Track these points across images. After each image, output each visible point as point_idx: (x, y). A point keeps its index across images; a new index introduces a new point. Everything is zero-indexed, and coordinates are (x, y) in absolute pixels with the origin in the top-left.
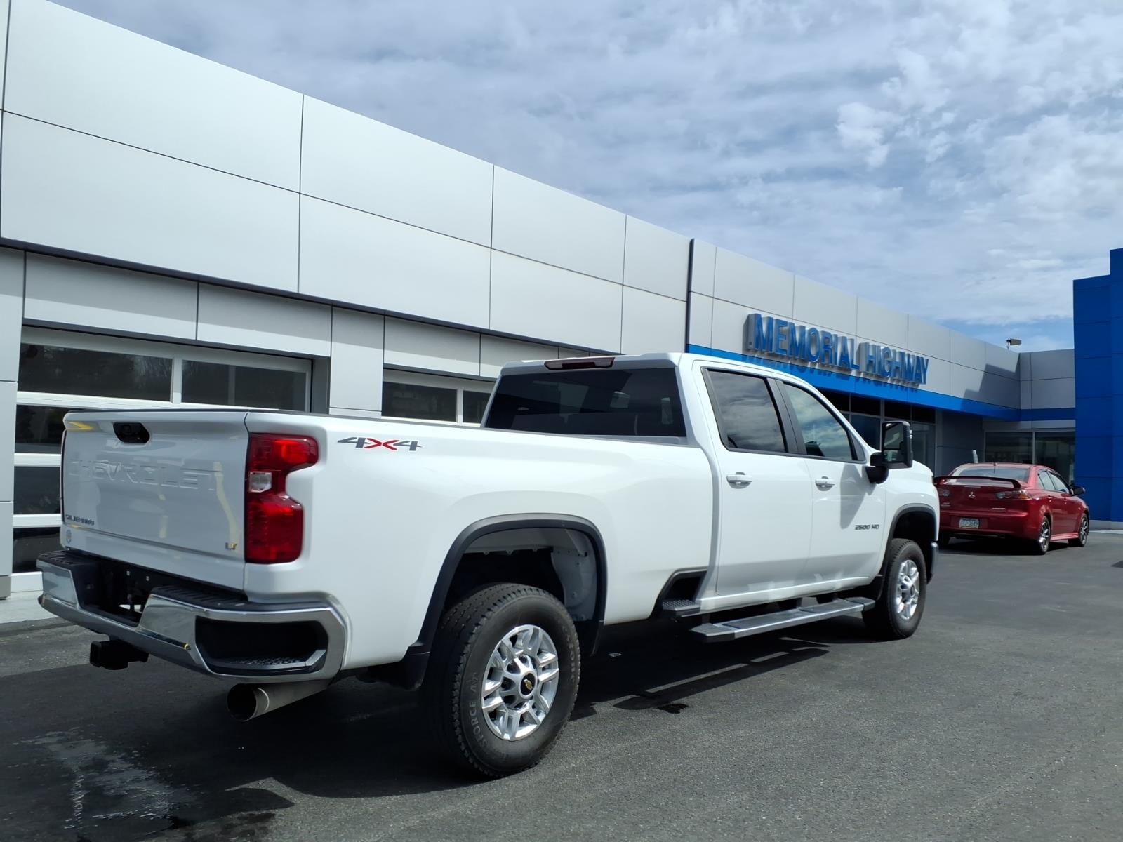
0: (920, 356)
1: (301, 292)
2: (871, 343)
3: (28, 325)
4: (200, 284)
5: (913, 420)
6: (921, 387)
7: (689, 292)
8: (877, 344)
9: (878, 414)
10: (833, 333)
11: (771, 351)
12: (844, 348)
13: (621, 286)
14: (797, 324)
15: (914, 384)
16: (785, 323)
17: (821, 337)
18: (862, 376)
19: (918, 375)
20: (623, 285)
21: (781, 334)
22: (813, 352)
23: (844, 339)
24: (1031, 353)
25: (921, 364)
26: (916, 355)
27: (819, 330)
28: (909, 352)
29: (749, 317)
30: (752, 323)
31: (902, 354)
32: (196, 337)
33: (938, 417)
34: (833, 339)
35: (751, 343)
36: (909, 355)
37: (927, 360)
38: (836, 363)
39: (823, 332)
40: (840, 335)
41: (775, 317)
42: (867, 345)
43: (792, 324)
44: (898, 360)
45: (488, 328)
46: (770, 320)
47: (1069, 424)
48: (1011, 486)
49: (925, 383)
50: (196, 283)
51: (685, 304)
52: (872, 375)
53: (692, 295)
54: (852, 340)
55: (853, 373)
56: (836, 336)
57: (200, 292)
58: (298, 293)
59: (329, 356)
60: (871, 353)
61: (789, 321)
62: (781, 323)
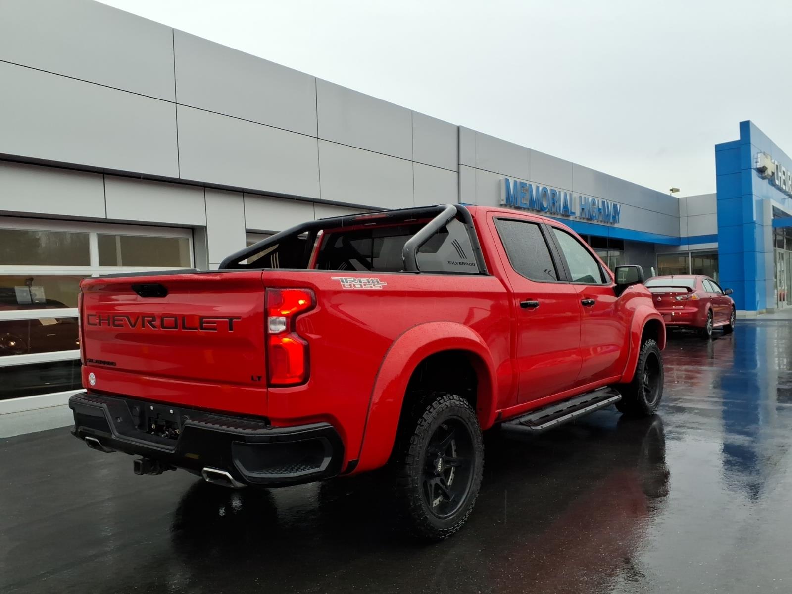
0: (615, 203)
1: (181, 178)
2: (583, 196)
4: (105, 175)
5: (610, 249)
6: (616, 225)
7: (459, 164)
8: (587, 197)
10: (558, 190)
11: (517, 204)
12: (565, 200)
13: (412, 163)
14: (533, 185)
15: (611, 223)
16: (525, 185)
17: (549, 193)
18: (577, 219)
19: (614, 217)
20: (413, 161)
21: (523, 193)
22: (545, 204)
23: (565, 194)
24: (686, 198)
25: (616, 210)
26: (612, 203)
27: (549, 189)
28: (608, 201)
29: (500, 180)
30: (503, 185)
31: (603, 203)
32: (106, 217)
33: (627, 246)
34: (558, 194)
35: (503, 200)
36: (608, 204)
37: (620, 206)
38: (560, 212)
39: (551, 190)
40: (562, 191)
41: (518, 181)
42: (580, 197)
43: (530, 185)
44: (601, 207)
45: (319, 198)
46: (515, 183)
47: (714, 246)
48: (685, 290)
49: (619, 222)
50: (102, 175)
51: (457, 173)
52: (584, 219)
53: (461, 167)
54: (571, 195)
55: (572, 218)
56: (559, 192)
57: (105, 182)
58: (179, 179)
59: (206, 225)
60: (583, 203)
61: (528, 183)
62: (523, 185)
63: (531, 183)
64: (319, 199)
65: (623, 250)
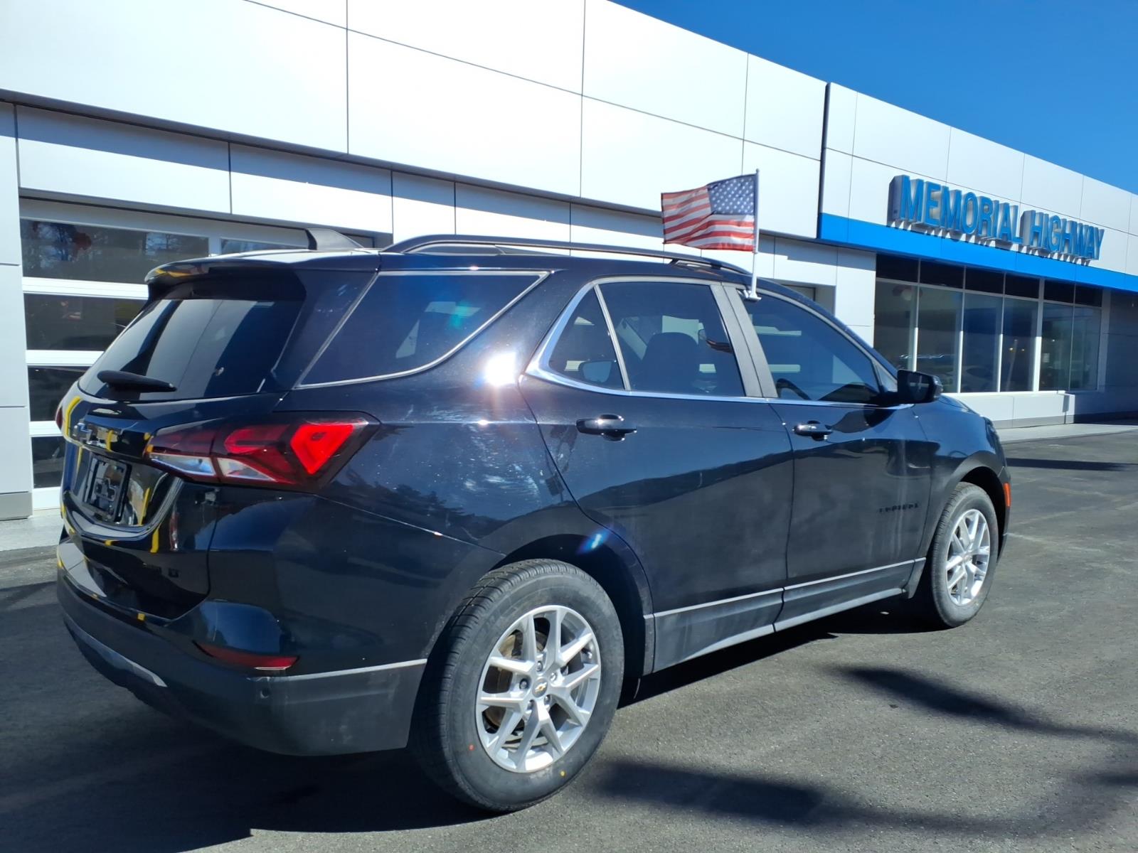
0: (1095, 226)
1: (351, 152)
2: (1038, 211)
3: (27, 197)
4: (232, 144)
5: (1077, 302)
6: (1093, 263)
7: (823, 148)
8: (1045, 212)
9: (1037, 297)
10: (993, 198)
11: (920, 220)
12: (1006, 218)
13: (742, 141)
14: (952, 188)
15: (1083, 260)
16: (937, 187)
17: (979, 203)
18: (1024, 250)
19: (1090, 248)
20: (744, 140)
21: (932, 202)
22: (969, 221)
23: (1006, 206)
25: (1095, 236)
26: (1090, 225)
27: (978, 195)
28: (1082, 222)
29: (895, 180)
30: (898, 188)
31: (1073, 224)
32: (231, 211)
33: (1106, 299)
34: (994, 206)
35: (895, 211)
36: (1081, 226)
37: (1103, 231)
38: (995, 236)
39: (982, 198)
40: (1002, 201)
41: (926, 180)
42: (1033, 213)
43: (946, 189)
44: (1067, 231)
45: (578, 196)
46: (920, 183)
49: (1098, 258)
50: (226, 143)
51: (819, 163)
53: (828, 152)
54: (1016, 208)
55: (1015, 247)
56: (997, 202)
57: (231, 156)
58: (348, 154)
59: (390, 232)
60: (1037, 224)
61: (942, 184)
62: (933, 187)
63: (947, 185)
64: (577, 198)
65: (1100, 305)
